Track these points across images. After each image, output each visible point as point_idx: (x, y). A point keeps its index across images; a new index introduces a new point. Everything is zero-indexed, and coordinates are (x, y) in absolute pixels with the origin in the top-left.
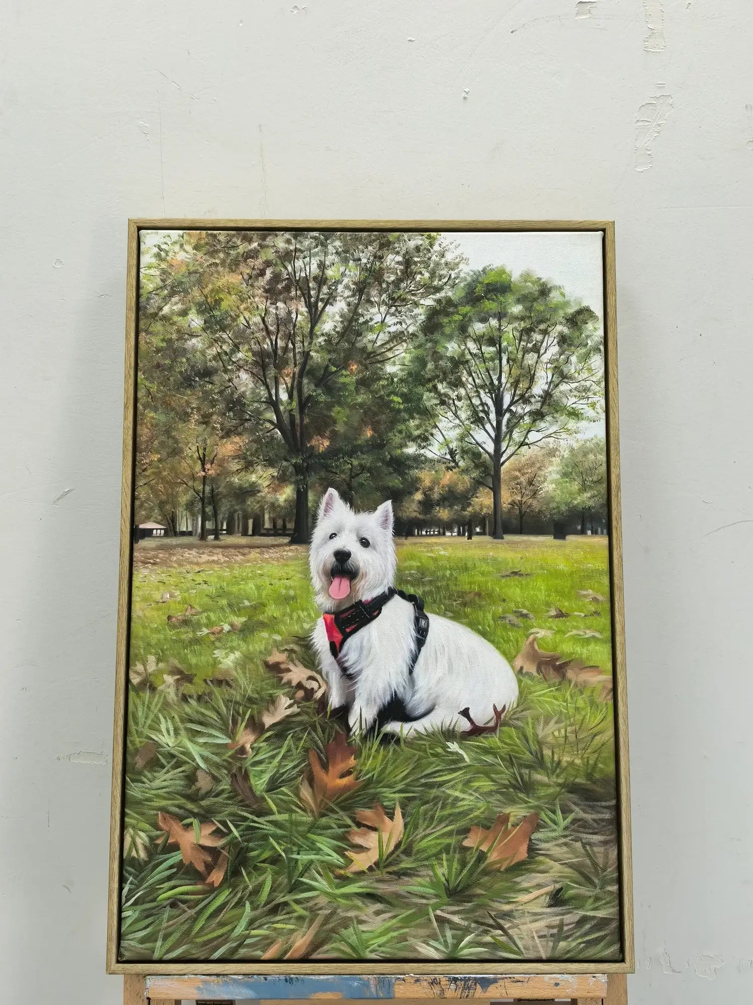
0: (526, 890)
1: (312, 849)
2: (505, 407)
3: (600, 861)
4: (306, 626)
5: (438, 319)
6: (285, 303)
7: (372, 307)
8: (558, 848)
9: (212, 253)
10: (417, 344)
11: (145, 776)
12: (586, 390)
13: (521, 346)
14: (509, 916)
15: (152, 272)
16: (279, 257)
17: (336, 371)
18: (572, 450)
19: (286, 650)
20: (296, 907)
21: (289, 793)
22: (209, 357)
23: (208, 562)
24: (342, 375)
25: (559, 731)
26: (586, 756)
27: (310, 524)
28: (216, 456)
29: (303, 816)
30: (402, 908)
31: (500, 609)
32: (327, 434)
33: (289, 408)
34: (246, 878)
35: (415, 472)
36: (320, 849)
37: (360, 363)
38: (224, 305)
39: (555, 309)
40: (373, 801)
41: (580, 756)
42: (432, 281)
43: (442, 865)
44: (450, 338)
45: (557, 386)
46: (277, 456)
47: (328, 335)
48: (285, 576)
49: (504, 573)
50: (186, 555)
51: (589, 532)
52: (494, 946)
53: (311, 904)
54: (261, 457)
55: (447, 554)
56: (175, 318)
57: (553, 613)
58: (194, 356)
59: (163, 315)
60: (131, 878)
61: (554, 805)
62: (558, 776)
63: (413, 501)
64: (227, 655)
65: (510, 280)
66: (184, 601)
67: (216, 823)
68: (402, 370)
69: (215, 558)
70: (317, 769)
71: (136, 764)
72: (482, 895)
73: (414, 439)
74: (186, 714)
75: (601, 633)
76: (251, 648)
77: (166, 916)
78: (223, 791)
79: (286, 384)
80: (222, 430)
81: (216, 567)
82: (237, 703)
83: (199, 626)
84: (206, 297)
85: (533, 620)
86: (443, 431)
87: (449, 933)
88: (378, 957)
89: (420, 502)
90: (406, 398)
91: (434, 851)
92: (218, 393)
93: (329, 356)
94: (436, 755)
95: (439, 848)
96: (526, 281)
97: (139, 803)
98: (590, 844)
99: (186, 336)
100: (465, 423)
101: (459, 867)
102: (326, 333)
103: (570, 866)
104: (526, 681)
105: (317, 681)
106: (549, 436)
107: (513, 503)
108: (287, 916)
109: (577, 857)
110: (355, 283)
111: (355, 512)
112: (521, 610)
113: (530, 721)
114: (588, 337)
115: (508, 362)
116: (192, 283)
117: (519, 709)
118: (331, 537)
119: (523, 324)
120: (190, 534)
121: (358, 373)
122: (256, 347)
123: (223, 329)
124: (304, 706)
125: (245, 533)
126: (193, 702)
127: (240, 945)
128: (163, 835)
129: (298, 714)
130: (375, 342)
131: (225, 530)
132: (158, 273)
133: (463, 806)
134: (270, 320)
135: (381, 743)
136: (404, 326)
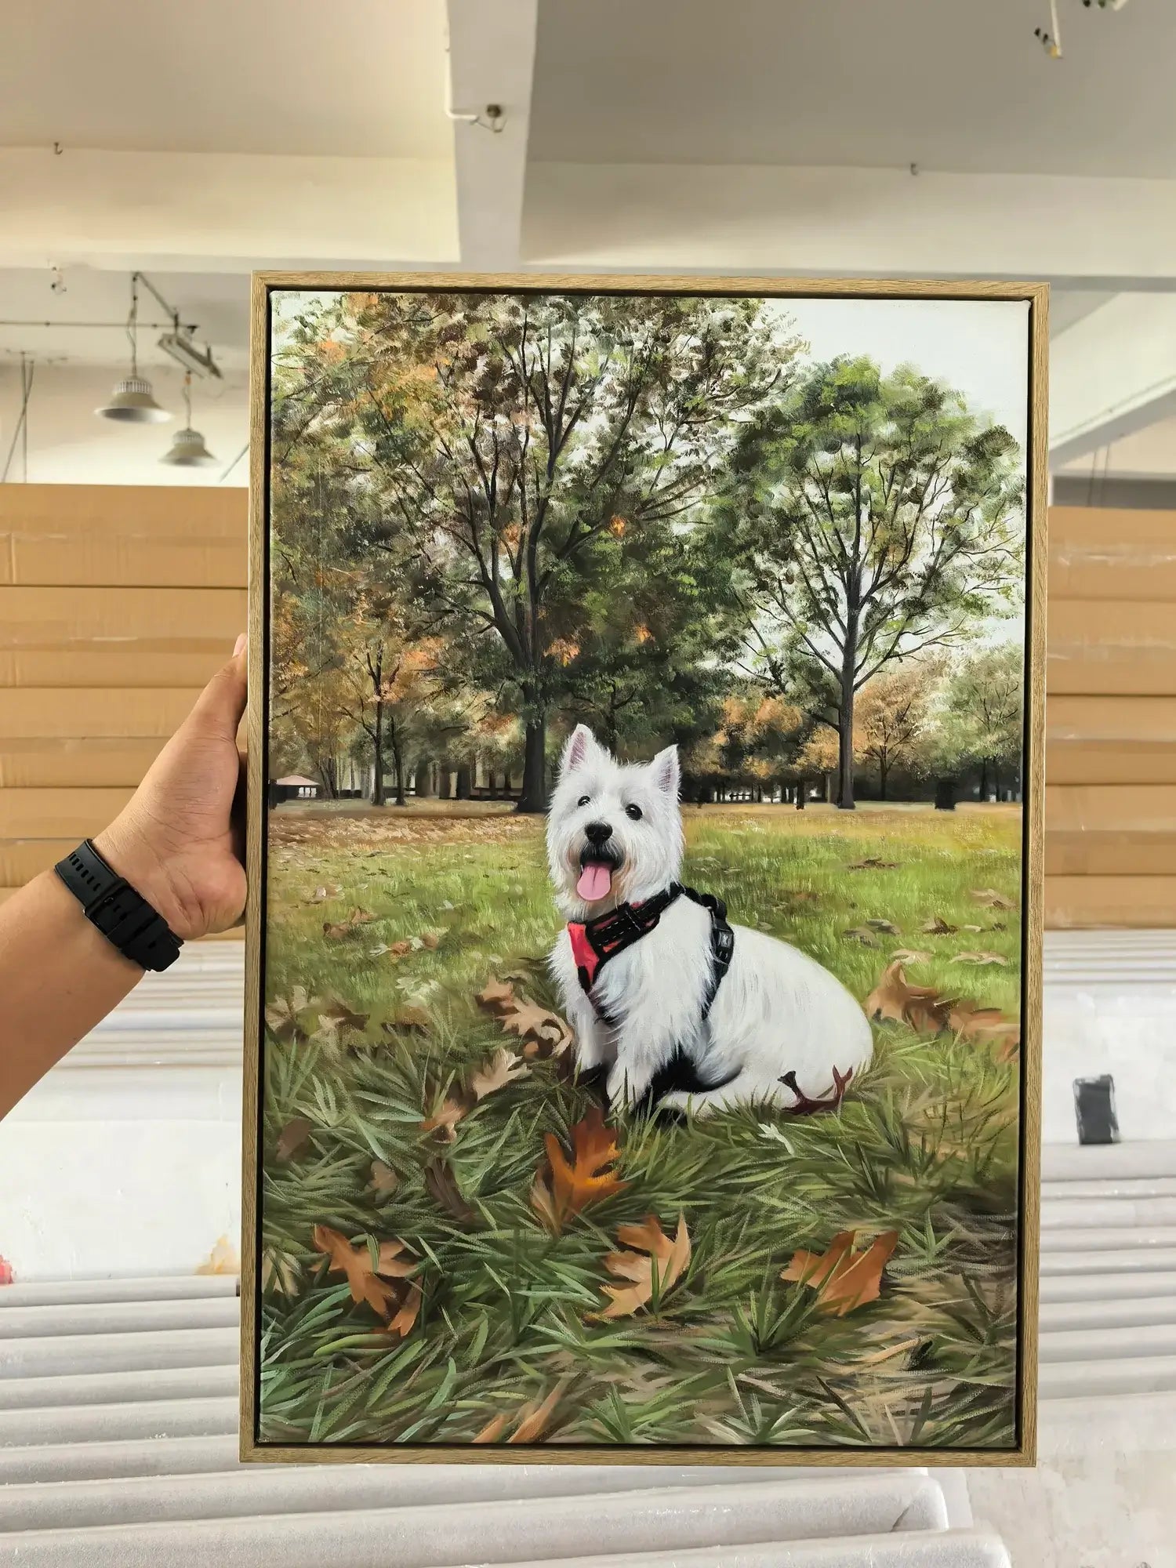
0: (877, 1345)
1: (551, 1283)
2: (863, 593)
3: (990, 1302)
4: (541, 942)
5: (757, 446)
6: (508, 416)
7: (650, 424)
8: (926, 1284)
9: (388, 331)
10: (722, 487)
11: (293, 1171)
12: (996, 566)
13: (892, 492)
14: (849, 1383)
15: (292, 362)
16: (498, 338)
17: (590, 533)
18: (970, 665)
19: (510, 979)
20: (524, 1366)
21: (516, 1199)
22: (384, 507)
23: (386, 839)
24: (600, 539)
25: (935, 1108)
26: (974, 1145)
27: (547, 783)
28: (398, 669)
29: (536, 1233)
30: (689, 1370)
31: (847, 919)
32: (576, 635)
33: (515, 592)
34: (449, 1323)
35: (716, 700)
36: (563, 1283)
37: (630, 519)
38: (409, 418)
39: (950, 430)
40: (644, 1212)
41: (965, 1146)
42: (750, 381)
43: (748, 1308)
44: (777, 477)
45: (949, 558)
46: (495, 671)
47: (576, 470)
48: (509, 864)
49: (854, 864)
50: (352, 828)
51: (993, 798)
52: (826, 1426)
53: (549, 1362)
54: (470, 673)
55: (763, 831)
56: (330, 440)
57: (932, 926)
58: (360, 503)
59: (309, 435)
60: (273, 1323)
61: (924, 1220)
62: (930, 1176)
63: (711, 746)
64: (418, 986)
65: (877, 381)
66: (349, 902)
67: (404, 1242)
68: (698, 532)
69: (398, 834)
70: (558, 1163)
71: (278, 1151)
72: (810, 1351)
73: (714, 646)
74: (355, 1076)
75: (1006, 958)
76: (455, 975)
77: (327, 1379)
78: (412, 1194)
79: (509, 551)
80: (407, 627)
81: (400, 849)
82: (433, 1060)
83: (372, 940)
84: (379, 405)
85: (899, 937)
86: (762, 634)
87: (757, 1408)
88: (649, 1442)
89: (722, 749)
90: (703, 577)
91: (737, 1286)
92: (400, 566)
93: (579, 507)
94: (742, 1143)
95: (745, 1282)
96: (903, 383)
97: (283, 1210)
98: (975, 1278)
99: (348, 471)
100: (798, 619)
101: (774, 1311)
102: (575, 469)
103: (946, 1310)
104: (885, 1031)
105: (558, 1027)
106: (933, 642)
107: (871, 751)
108: (512, 1380)
109: (955, 1297)
110: (622, 384)
111: (619, 763)
112: (881, 920)
113: (890, 1093)
114: (1001, 477)
115: (870, 518)
116: (356, 382)
117: (873, 1074)
118: (581, 803)
119: (896, 455)
120: (358, 794)
121: (627, 534)
122: (461, 491)
123: (407, 460)
124: (540, 1067)
125: (445, 795)
126: (366, 1059)
127: (442, 1422)
128: (319, 1260)
129: (529, 1079)
130: (655, 484)
131: (413, 790)
132: (301, 364)
133: (782, 1220)
134: (483, 445)
135: (657, 1124)
136: (702, 456)
